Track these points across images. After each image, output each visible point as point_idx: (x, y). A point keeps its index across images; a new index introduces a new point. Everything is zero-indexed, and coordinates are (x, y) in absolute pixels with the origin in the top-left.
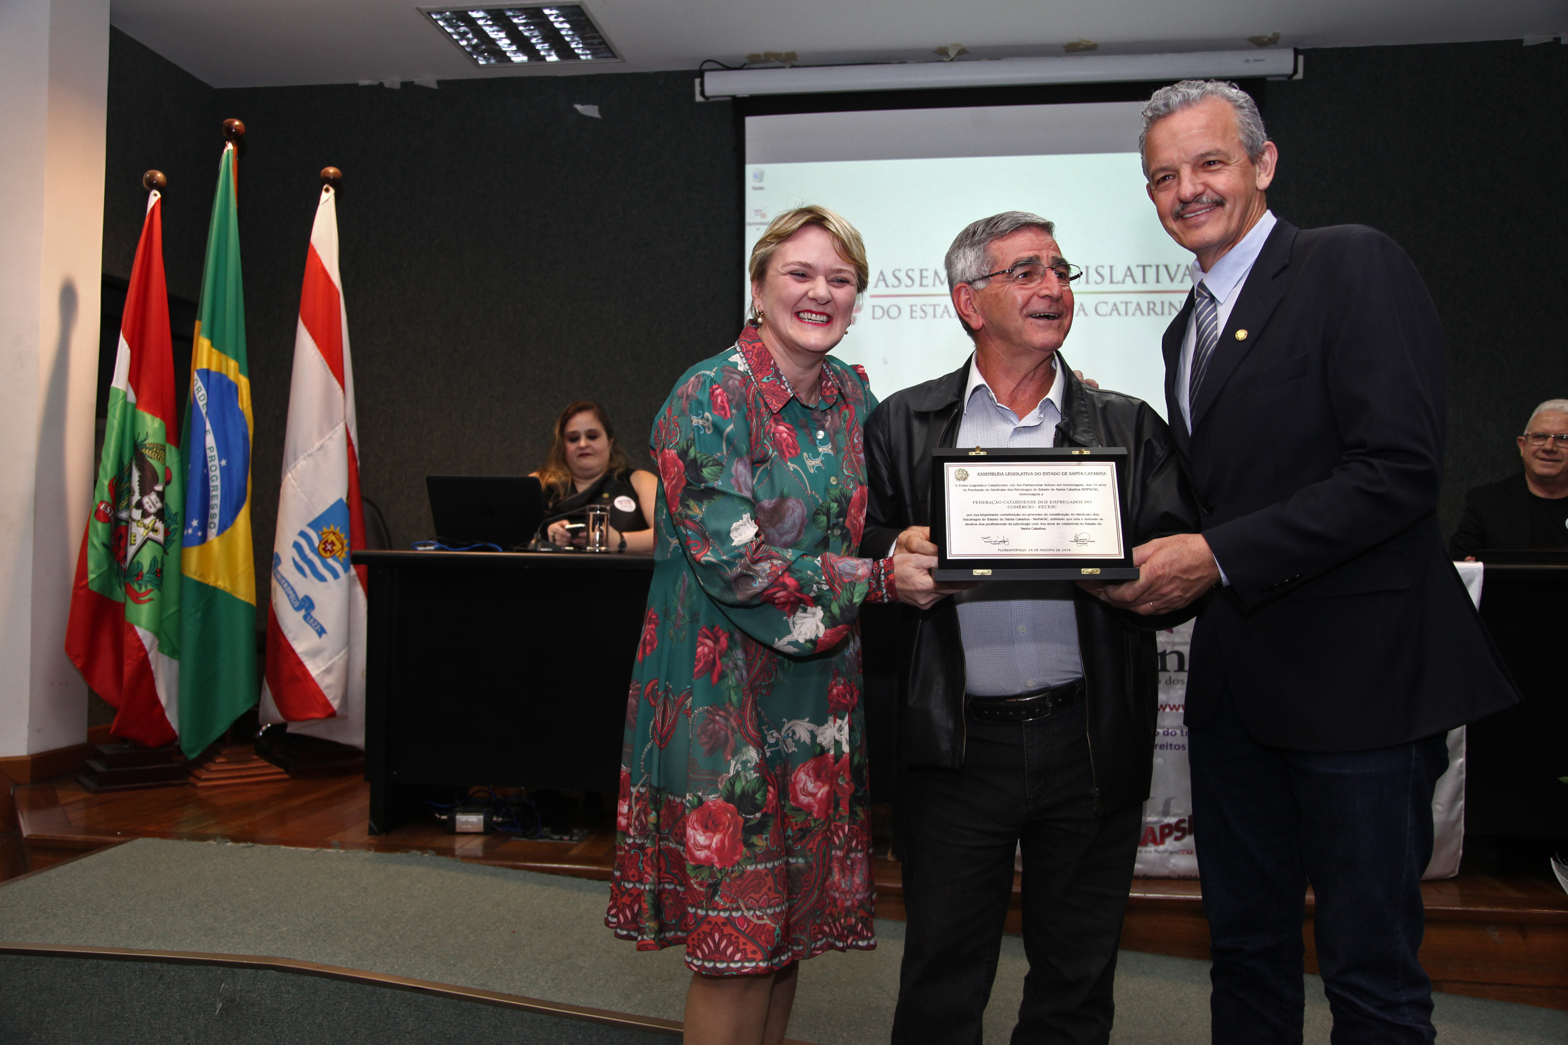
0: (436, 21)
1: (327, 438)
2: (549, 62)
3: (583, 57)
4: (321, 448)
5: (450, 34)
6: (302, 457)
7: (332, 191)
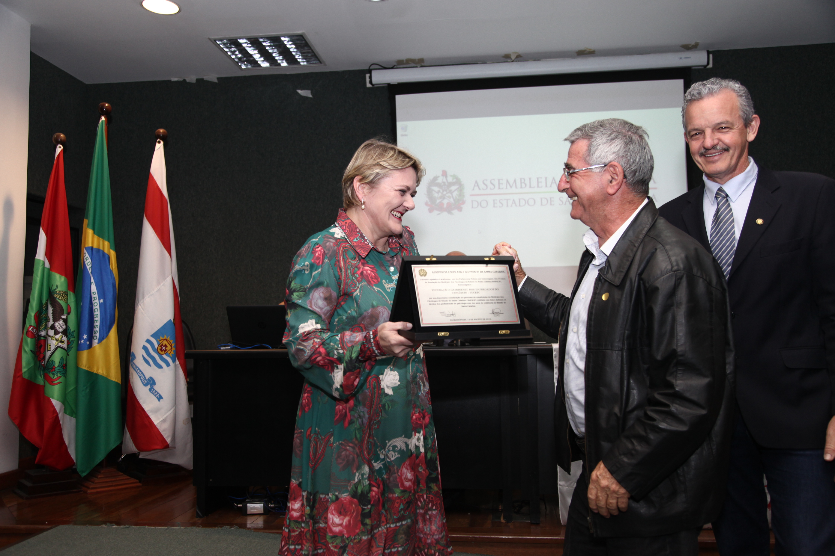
0: (219, 45)
1: (162, 284)
2: (283, 66)
3: (302, 63)
4: (159, 290)
5: (226, 52)
6: (147, 296)
7: (162, 143)
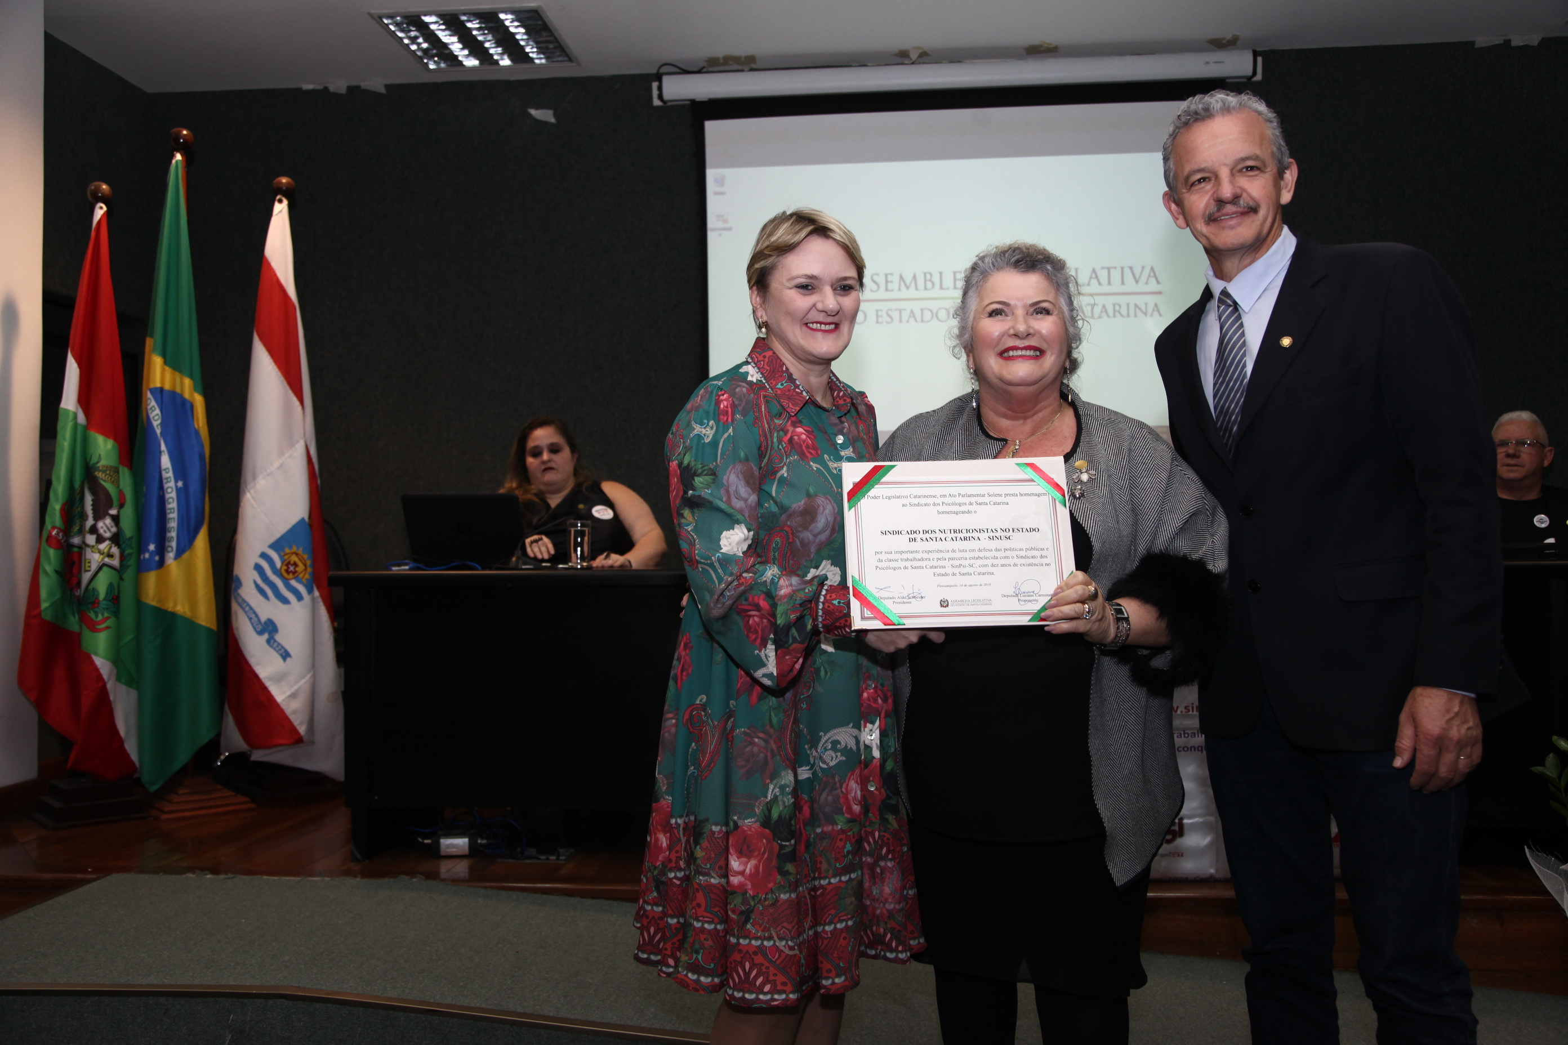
0: (387, 25)
1: (287, 455)
2: (503, 66)
3: (537, 61)
4: (281, 466)
5: (401, 39)
6: (261, 476)
7: (285, 202)
